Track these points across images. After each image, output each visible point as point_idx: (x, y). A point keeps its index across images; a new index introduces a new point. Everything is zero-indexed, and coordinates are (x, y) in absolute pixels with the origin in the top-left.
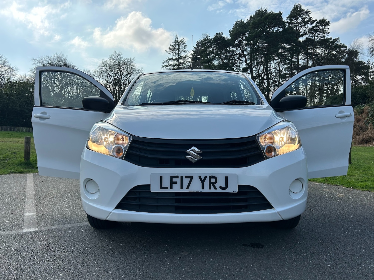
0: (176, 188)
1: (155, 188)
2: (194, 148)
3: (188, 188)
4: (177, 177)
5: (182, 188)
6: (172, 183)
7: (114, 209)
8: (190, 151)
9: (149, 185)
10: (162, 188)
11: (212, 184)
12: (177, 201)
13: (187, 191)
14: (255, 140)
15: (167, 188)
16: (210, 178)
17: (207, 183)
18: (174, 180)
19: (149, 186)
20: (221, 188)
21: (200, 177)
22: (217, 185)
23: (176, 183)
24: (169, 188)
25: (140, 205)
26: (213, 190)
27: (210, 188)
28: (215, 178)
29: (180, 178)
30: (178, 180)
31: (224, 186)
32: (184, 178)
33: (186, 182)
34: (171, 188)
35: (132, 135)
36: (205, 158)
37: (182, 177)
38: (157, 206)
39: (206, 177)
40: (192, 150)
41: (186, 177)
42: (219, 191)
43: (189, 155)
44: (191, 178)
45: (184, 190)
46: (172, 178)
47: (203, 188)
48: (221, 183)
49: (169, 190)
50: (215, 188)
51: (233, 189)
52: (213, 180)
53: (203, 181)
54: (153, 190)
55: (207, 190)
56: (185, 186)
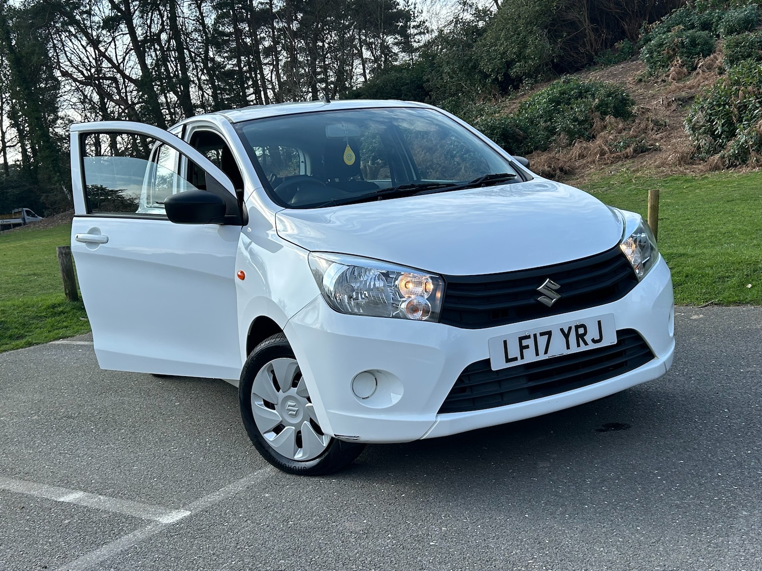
0: (530, 357)
1: (498, 365)
2: (549, 281)
3: (546, 352)
4: (528, 337)
5: (537, 354)
6: (522, 348)
7: (438, 416)
8: (543, 289)
9: (489, 360)
10: (508, 360)
11: (580, 337)
12: (531, 378)
13: (546, 357)
15: (515, 359)
16: (577, 327)
17: (573, 338)
18: (525, 343)
19: (487, 362)
20: (594, 341)
21: (562, 330)
22: (588, 338)
23: (527, 347)
24: (519, 358)
25: (473, 399)
26: (583, 348)
27: (579, 345)
28: (584, 327)
29: (532, 337)
31: (598, 337)
32: (538, 335)
33: (542, 340)
34: (522, 358)
35: (441, 275)
36: (565, 295)
37: (535, 336)
38: (502, 394)
39: (570, 328)
40: (546, 286)
41: (542, 334)
42: (592, 346)
43: (541, 295)
44: (549, 333)
45: (542, 357)
46: (521, 339)
47: (568, 348)
48: (593, 333)
49: (520, 362)
50: (586, 344)
51: (610, 339)
52: (581, 331)
53: (567, 336)
54: (494, 367)
55: (574, 349)
56: (542, 349)
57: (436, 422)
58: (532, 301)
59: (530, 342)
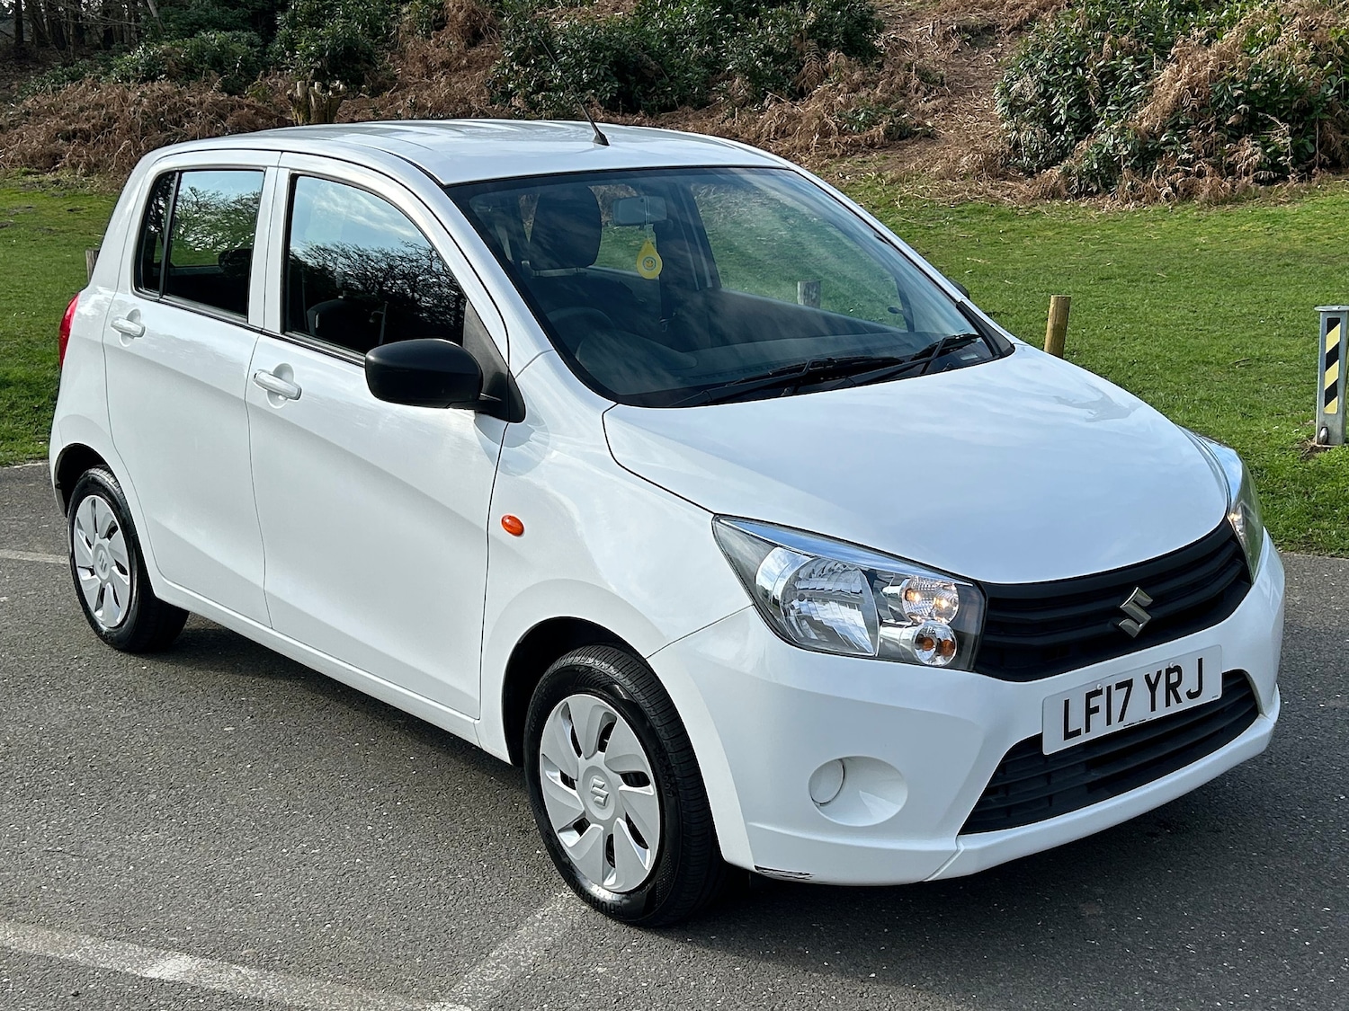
0: (1100, 729)
1: (1053, 744)
2: (1136, 592)
3: (1121, 719)
4: (1098, 693)
5: (1109, 721)
6: (1091, 711)
7: (957, 839)
8: (1129, 605)
9: (1041, 737)
10: (1067, 735)
11: (1172, 690)
12: (1092, 765)
13: (1121, 726)
15: (1078, 733)
16: (1169, 671)
17: (1161, 691)
18: (1094, 702)
19: (1038, 740)
20: (1190, 694)
21: (1147, 677)
22: (1182, 691)
23: (1096, 710)
24: (1083, 730)
25: (1010, 808)
26: (1175, 708)
27: (1168, 704)
28: (1179, 670)
29: (1104, 692)
30: (1102, 702)
31: (1196, 688)
32: (1113, 688)
33: (1119, 697)
34: (1088, 729)
35: (976, 583)
36: (1157, 615)
37: (1109, 690)
38: (1050, 798)
39: (1159, 673)
40: (1132, 600)
41: (1119, 686)
42: (1188, 704)
43: (1126, 616)
44: (1129, 685)
45: (1117, 727)
46: (1088, 697)
47: (1153, 709)
48: (1189, 683)
49: (1084, 738)
50: (1179, 700)
51: (1212, 689)
52: (1174, 678)
53: (1152, 688)
54: (1048, 749)
55: (1162, 712)
56: (1116, 712)
57: (957, 851)
58: (1109, 627)
59: (1099, 701)
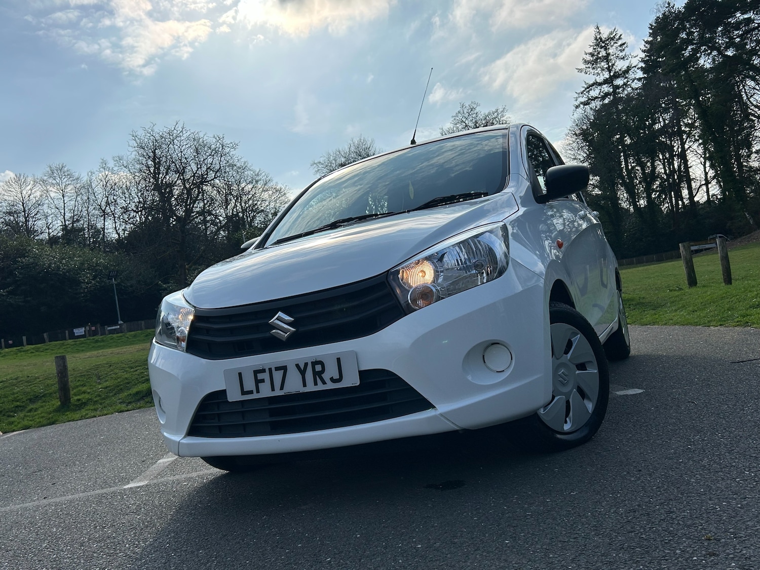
0: (266, 391)
1: (234, 396)
2: (280, 314)
3: (282, 388)
4: (263, 371)
5: (273, 389)
6: (258, 382)
7: (185, 437)
8: (275, 321)
9: (224, 391)
10: (244, 393)
11: (318, 375)
12: (273, 413)
13: (281, 393)
14: (384, 282)
15: (251, 392)
16: (314, 363)
17: (309, 375)
18: (260, 376)
19: (223, 393)
20: (332, 380)
21: (297, 366)
22: (326, 376)
23: (263, 381)
24: (255, 391)
25: (220, 426)
26: (321, 387)
27: (316, 384)
28: (321, 363)
29: (267, 371)
30: (265, 376)
31: (337, 376)
32: (273, 370)
33: (278, 376)
34: (258, 392)
35: (195, 307)
36: (302, 329)
37: (270, 370)
38: (244, 426)
39: (306, 364)
40: (277, 319)
41: (277, 369)
42: (330, 386)
43: (275, 328)
44: (284, 369)
45: (278, 393)
46: (256, 372)
47: (305, 385)
48: (331, 371)
49: (255, 396)
50: (324, 383)
51: (351, 380)
52: (318, 368)
53: (303, 372)
54: (231, 399)
55: (311, 388)
56: (277, 384)
